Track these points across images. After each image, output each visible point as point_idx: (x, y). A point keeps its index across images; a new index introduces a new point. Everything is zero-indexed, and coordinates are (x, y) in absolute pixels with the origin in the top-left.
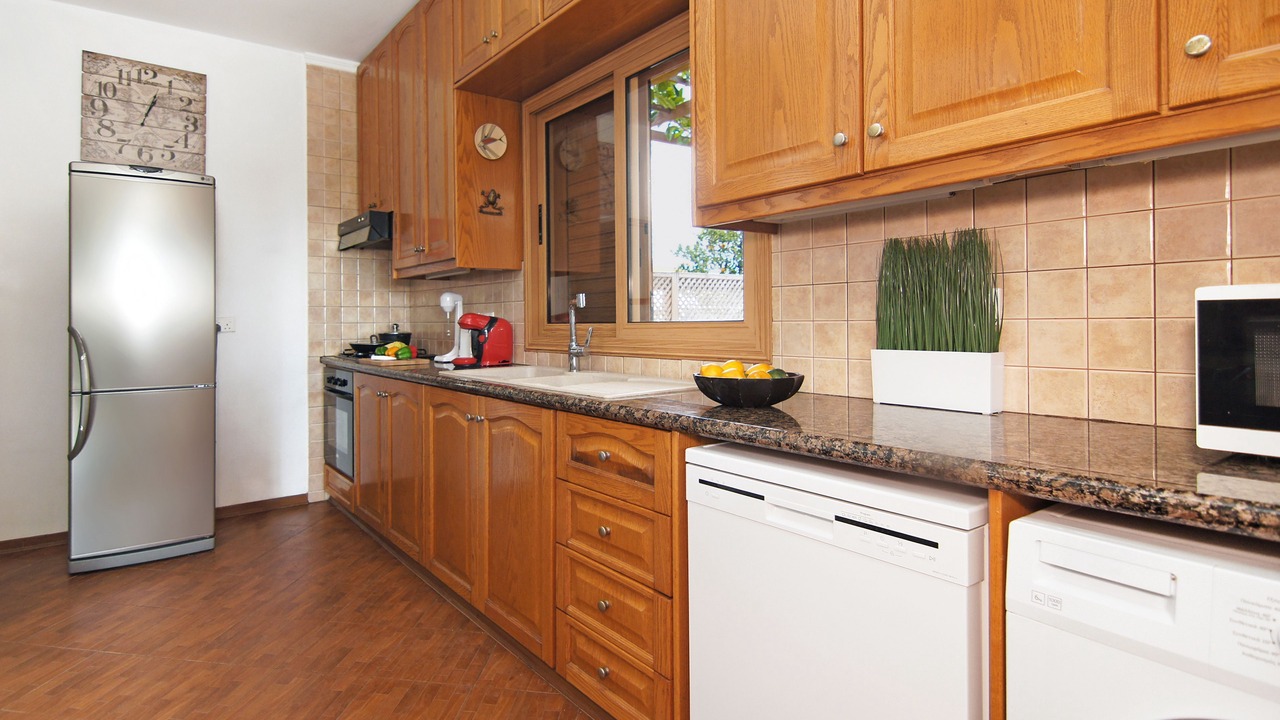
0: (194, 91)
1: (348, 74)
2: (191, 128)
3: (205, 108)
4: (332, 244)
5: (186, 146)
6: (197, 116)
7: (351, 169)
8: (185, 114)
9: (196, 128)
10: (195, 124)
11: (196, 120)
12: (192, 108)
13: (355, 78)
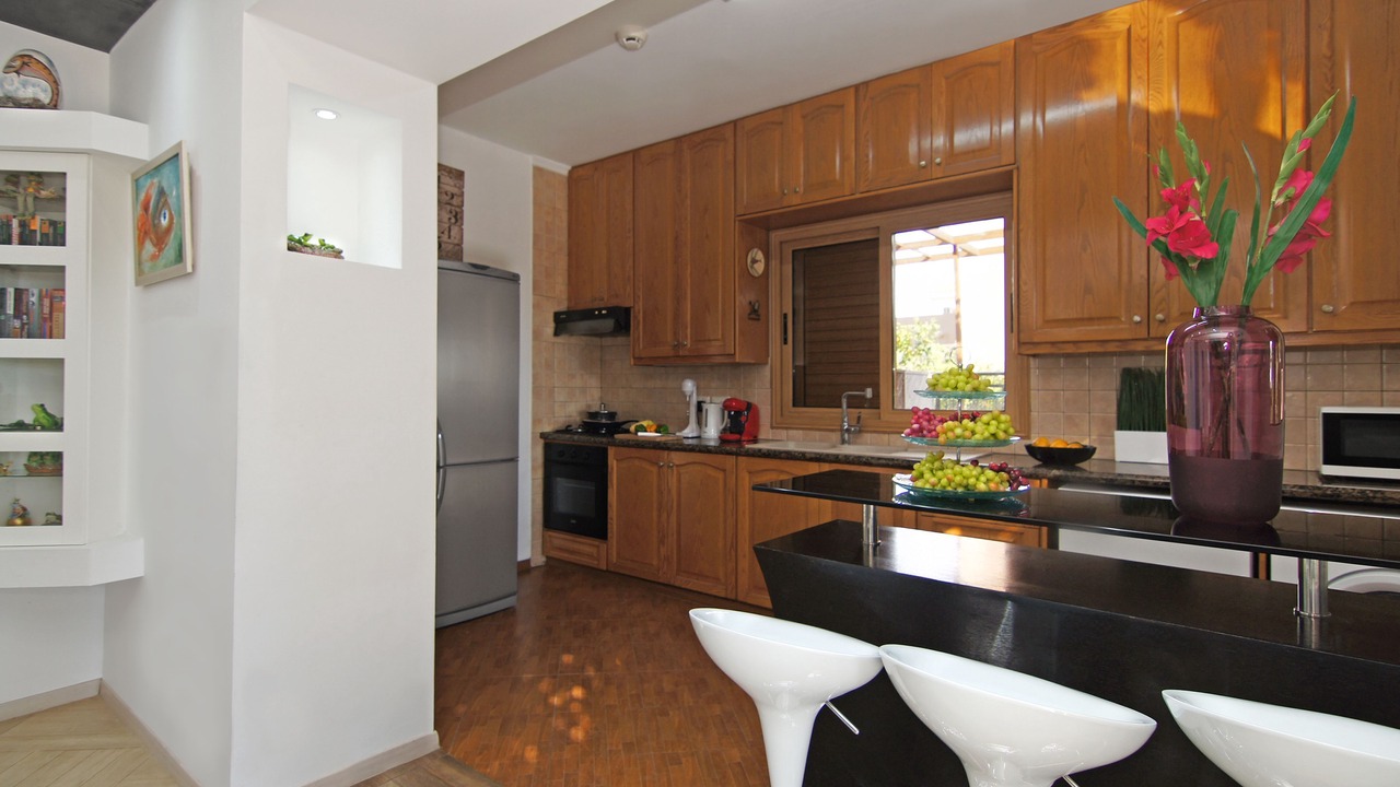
0: (455, 186)
1: (560, 175)
2: (453, 220)
3: (463, 202)
4: (550, 328)
5: (449, 237)
6: (458, 210)
7: (563, 263)
8: (449, 207)
9: (457, 220)
10: (455, 217)
11: (457, 213)
12: (455, 202)
13: (565, 181)
